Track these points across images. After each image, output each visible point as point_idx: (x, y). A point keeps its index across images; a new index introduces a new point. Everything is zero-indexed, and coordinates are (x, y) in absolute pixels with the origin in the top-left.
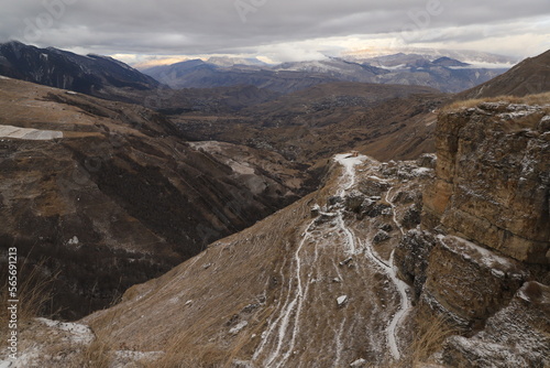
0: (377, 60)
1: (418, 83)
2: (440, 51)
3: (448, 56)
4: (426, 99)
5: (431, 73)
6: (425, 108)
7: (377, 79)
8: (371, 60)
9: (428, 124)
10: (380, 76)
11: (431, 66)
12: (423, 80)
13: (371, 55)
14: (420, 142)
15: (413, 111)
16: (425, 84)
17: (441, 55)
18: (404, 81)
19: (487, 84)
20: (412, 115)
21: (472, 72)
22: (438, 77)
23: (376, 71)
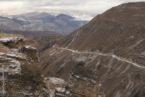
0: (22, 16)
1: (49, 30)
2: (59, 10)
3: (64, 13)
4: (51, 39)
5: (56, 23)
6: (50, 45)
7: (23, 28)
8: (18, 16)
9: (51, 54)
10: (25, 26)
11: (55, 19)
12: (51, 28)
13: (18, 13)
14: (47, 66)
15: (44, 47)
16: (53, 30)
17: (60, 13)
18: (40, 29)
19: (80, 29)
20: (44, 50)
21: (79, 22)
22: (60, 26)
23: (21, 23)
